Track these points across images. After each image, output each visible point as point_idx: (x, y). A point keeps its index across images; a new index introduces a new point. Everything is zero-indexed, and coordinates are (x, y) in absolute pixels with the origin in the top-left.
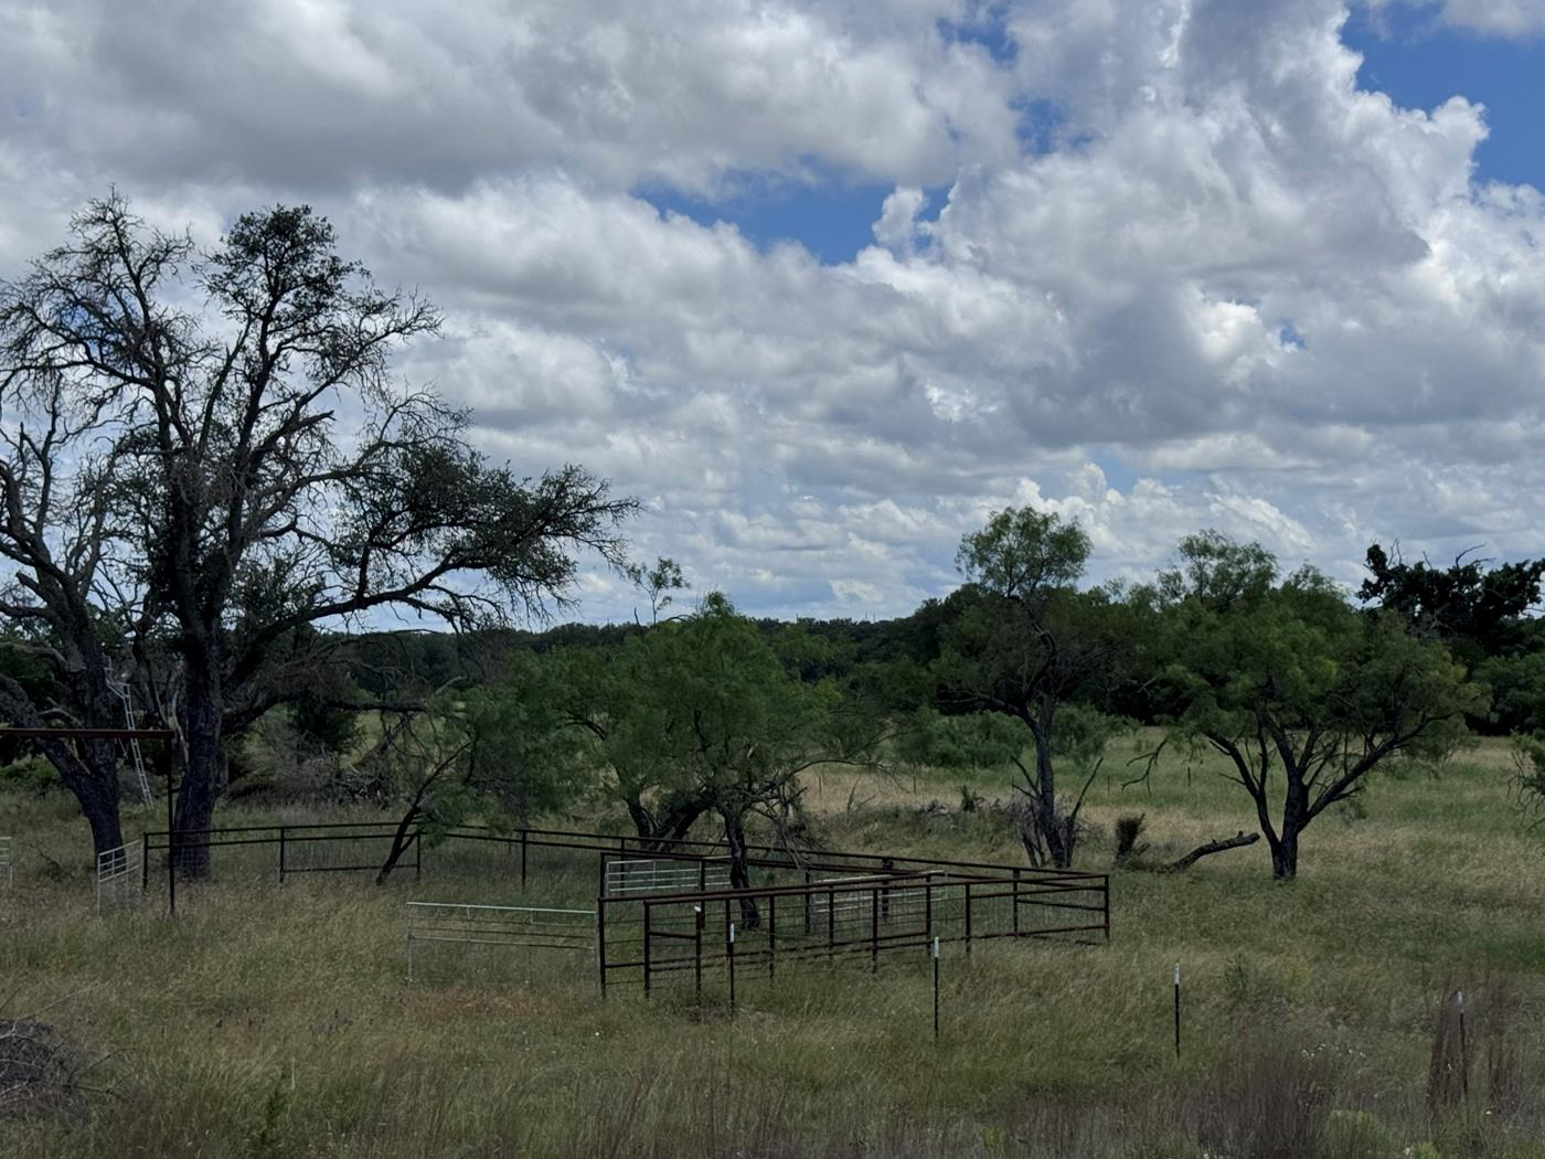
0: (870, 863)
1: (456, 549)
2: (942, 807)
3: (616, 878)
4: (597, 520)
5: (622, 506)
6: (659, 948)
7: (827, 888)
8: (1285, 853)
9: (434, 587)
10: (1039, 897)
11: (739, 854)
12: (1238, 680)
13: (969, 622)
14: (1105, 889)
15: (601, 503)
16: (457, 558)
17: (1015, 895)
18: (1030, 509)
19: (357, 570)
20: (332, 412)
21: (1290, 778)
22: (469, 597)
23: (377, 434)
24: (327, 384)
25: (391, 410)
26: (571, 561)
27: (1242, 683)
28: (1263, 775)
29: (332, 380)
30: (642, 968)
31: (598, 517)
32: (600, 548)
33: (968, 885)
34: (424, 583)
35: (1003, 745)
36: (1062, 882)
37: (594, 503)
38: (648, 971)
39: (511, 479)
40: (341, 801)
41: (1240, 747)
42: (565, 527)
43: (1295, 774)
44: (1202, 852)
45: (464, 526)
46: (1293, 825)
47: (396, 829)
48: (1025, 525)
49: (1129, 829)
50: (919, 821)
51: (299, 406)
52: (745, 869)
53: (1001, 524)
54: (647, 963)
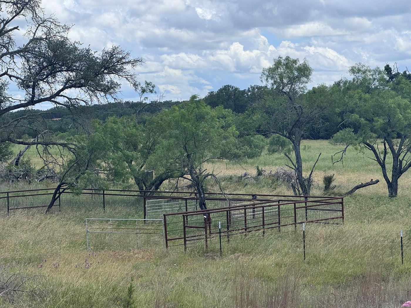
0: (248, 197)
1: (68, 80)
2: (248, 175)
3: (151, 207)
4: (125, 67)
5: (136, 61)
6: (189, 232)
7: (243, 207)
8: (393, 187)
9: (62, 96)
10: (316, 207)
11: (202, 196)
12: (378, 121)
13: (269, 102)
14: (342, 203)
15: (127, 61)
16: (69, 84)
17: (306, 207)
18: (289, 57)
19: (31, 89)
20: (18, 27)
21: (394, 158)
22: (75, 99)
23: (32, 35)
24: (16, 16)
25: (37, 25)
26: (119, 84)
27: (380, 121)
28: (384, 158)
29: (17, 14)
30: (183, 240)
31: (125, 66)
32: (127, 79)
33: (295, 204)
34: (58, 94)
35: (257, 150)
36: (327, 201)
37: (124, 61)
38: (185, 241)
39: (91, 52)
40: (13, 181)
41: (375, 146)
42: (113, 70)
43: (396, 156)
44: (358, 187)
45: (72, 71)
46: (396, 176)
47: (53, 191)
48: (287, 64)
49: (328, 180)
50: (241, 180)
51: (4, 25)
52: (205, 201)
53: (278, 64)
54: (185, 238)
